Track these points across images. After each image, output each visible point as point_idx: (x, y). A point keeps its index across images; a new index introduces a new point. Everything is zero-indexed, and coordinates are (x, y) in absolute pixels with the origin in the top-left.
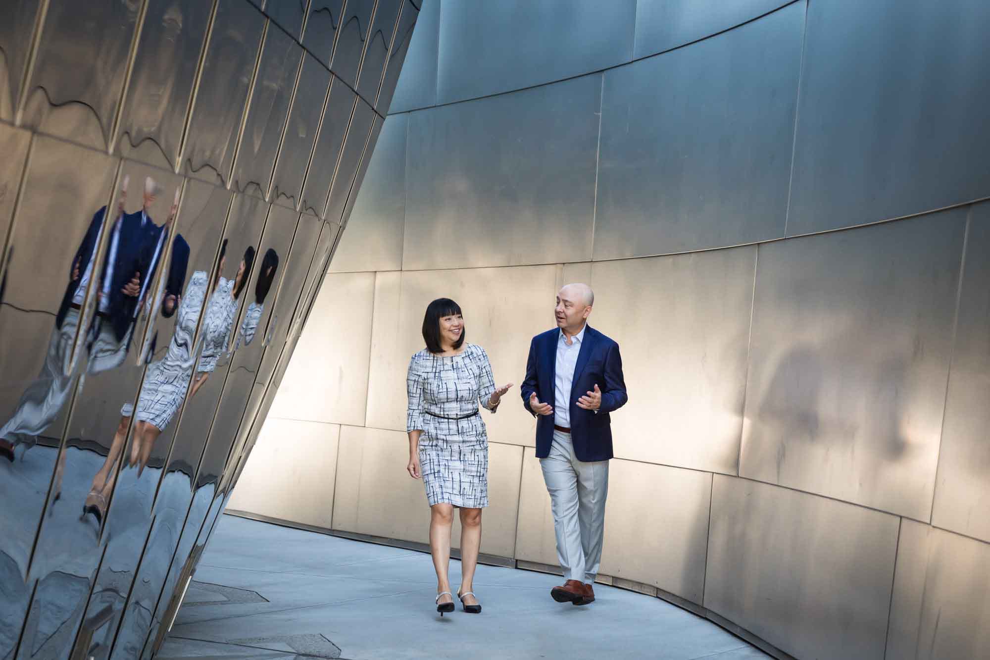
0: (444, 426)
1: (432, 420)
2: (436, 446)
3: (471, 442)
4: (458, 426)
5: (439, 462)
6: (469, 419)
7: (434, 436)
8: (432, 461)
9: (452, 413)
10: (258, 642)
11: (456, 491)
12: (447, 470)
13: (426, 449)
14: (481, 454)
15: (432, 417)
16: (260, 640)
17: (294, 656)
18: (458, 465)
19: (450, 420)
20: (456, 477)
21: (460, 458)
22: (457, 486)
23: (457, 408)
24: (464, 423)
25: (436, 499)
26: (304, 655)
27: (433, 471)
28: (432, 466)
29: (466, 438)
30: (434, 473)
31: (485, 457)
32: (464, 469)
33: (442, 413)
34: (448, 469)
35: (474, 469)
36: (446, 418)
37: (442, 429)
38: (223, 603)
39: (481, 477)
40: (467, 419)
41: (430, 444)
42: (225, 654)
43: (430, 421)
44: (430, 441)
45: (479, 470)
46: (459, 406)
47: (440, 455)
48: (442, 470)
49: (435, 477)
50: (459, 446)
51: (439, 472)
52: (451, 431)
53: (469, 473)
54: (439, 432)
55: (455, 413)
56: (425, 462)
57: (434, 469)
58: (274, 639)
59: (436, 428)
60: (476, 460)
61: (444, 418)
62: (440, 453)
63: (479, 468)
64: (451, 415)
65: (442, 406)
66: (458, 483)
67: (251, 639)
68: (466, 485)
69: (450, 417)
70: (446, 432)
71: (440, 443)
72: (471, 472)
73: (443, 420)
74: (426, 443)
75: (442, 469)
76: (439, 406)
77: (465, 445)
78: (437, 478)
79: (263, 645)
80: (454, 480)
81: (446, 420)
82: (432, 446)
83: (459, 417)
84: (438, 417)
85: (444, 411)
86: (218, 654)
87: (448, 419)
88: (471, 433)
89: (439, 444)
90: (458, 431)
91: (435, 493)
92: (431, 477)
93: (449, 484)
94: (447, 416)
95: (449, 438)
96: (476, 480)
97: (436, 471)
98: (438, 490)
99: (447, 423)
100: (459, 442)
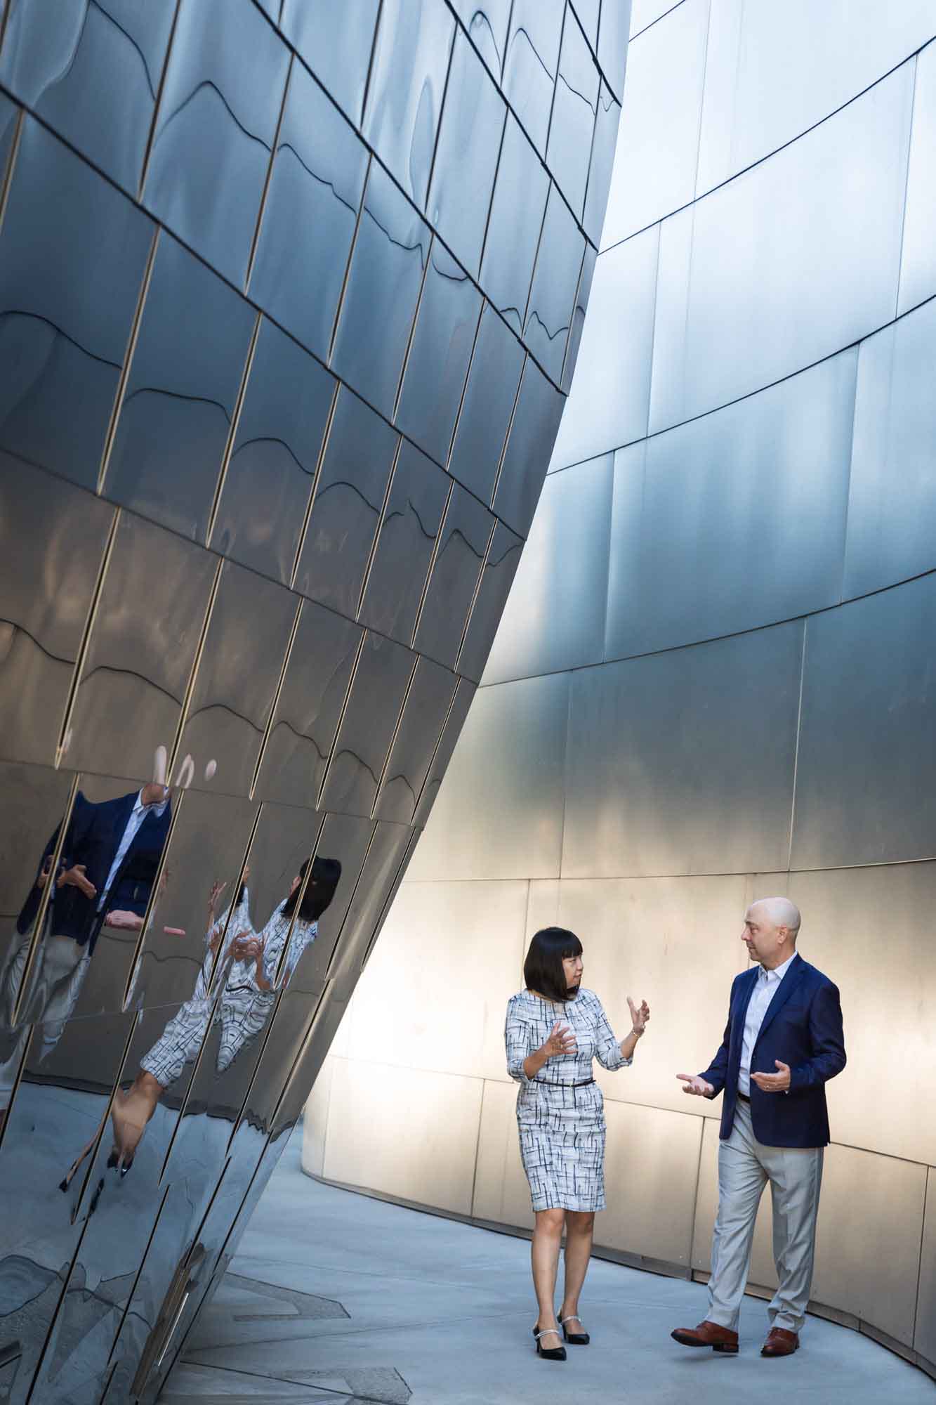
0: (558, 1096)
1: (539, 1088)
2: (546, 1124)
3: (590, 1119)
4: (575, 1096)
5: (551, 1149)
6: (587, 1087)
7: (544, 1111)
8: (541, 1148)
9: (568, 1078)
10: (311, 1377)
11: (571, 1191)
12: (560, 1161)
13: (532, 1131)
14: (599, 1138)
15: (539, 1084)
16: (314, 1373)
17: (347, 1399)
18: (572, 1153)
19: (565, 1088)
20: (570, 1170)
21: (574, 1144)
22: (571, 1184)
23: (575, 1070)
24: (581, 1092)
25: (549, 1201)
26: (362, 1398)
27: (543, 1163)
28: (542, 1155)
29: (585, 1114)
30: (545, 1165)
31: (603, 1142)
32: (579, 1160)
33: (555, 1078)
34: (562, 1159)
35: (591, 1159)
36: (560, 1085)
37: (555, 1101)
38: (291, 1317)
39: (598, 1168)
40: (584, 1087)
41: (538, 1122)
42: (260, 1393)
43: (537, 1090)
44: (536, 1118)
45: (596, 1160)
46: (577, 1067)
47: (551, 1140)
48: (555, 1161)
49: (547, 1171)
50: (575, 1125)
51: (551, 1163)
52: (566, 1103)
53: (583, 1165)
54: (550, 1105)
55: (572, 1077)
56: (532, 1150)
57: (545, 1160)
58: (331, 1374)
59: (546, 1099)
60: (594, 1147)
61: (557, 1085)
62: (551, 1137)
63: (596, 1158)
64: (567, 1080)
65: (556, 1069)
66: (572, 1179)
67: (302, 1372)
68: (580, 1182)
69: (565, 1083)
70: (560, 1105)
71: (551, 1120)
72: (587, 1163)
73: (555, 1088)
74: (532, 1121)
75: (554, 1159)
76: (551, 1068)
77: (582, 1123)
78: (549, 1173)
79: (313, 1382)
80: (568, 1175)
81: (560, 1088)
82: (540, 1125)
83: (576, 1083)
84: (549, 1084)
85: (558, 1075)
86: (252, 1392)
87: (563, 1086)
88: (590, 1107)
89: (549, 1122)
90: (575, 1103)
91: (548, 1194)
92: (541, 1171)
93: (562, 1181)
94: (560, 1083)
95: (564, 1113)
96: (593, 1174)
97: (547, 1163)
98: (552, 1190)
99: (561, 1092)
100: (575, 1120)
